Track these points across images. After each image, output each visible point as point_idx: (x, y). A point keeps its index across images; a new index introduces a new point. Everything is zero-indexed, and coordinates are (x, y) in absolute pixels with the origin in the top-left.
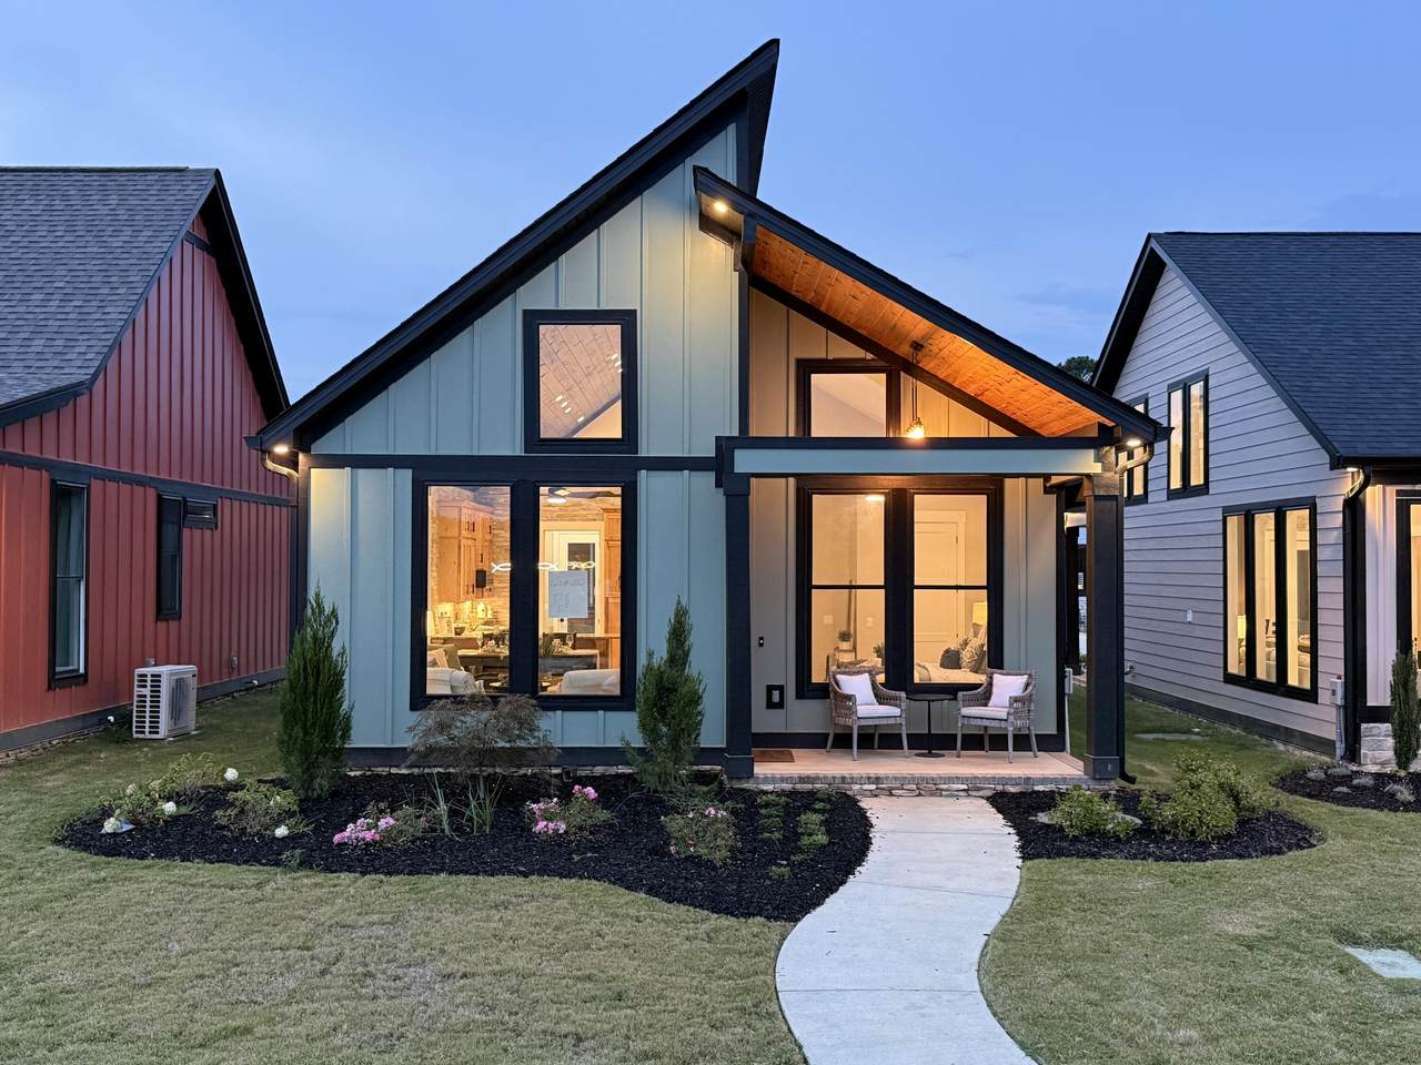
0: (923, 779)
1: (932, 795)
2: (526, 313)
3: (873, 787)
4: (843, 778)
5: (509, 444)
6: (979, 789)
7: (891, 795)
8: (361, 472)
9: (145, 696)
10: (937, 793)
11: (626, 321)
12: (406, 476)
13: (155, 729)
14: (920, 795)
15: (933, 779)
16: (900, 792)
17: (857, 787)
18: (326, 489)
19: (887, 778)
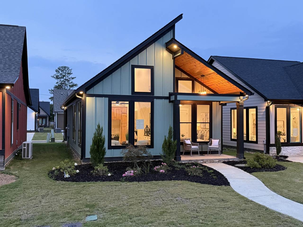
0: (211, 159)
1: (212, 163)
2: (132, 65)
3: (202, 161)
4: (197, 160)
5: (128, 93)
6: (220, 161)
7: (205, 163)
8: (97, 98)
9: (25, 149)
10: (214, 162)
11: (152, 68)
12: (107, 99)
13: (28, 156)
14: (210, 163)
15: (212, 160)
16: (207, 162)
17: (199, 162)
18: (89, 101)
19: (205, 160)
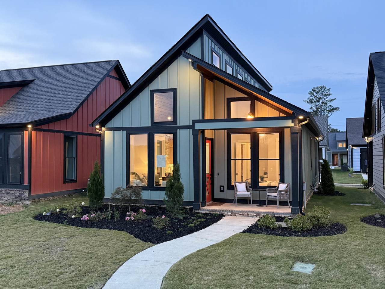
0: (244, 211)
1: (246, 216)
2: (151, 90)
3: (231, 213)
4: (223, 210)
5: (147, 124)
6: (259, 215)
7: (235, 215)
8: (115, 132)
10: (248, 215)
11: (174, 91)
12: (125, 132)
14: (243, 216)
15: (247, 212)
16: (238, 215)
17: (226, 213)
18: (108, 136)
19: (234, 211)
